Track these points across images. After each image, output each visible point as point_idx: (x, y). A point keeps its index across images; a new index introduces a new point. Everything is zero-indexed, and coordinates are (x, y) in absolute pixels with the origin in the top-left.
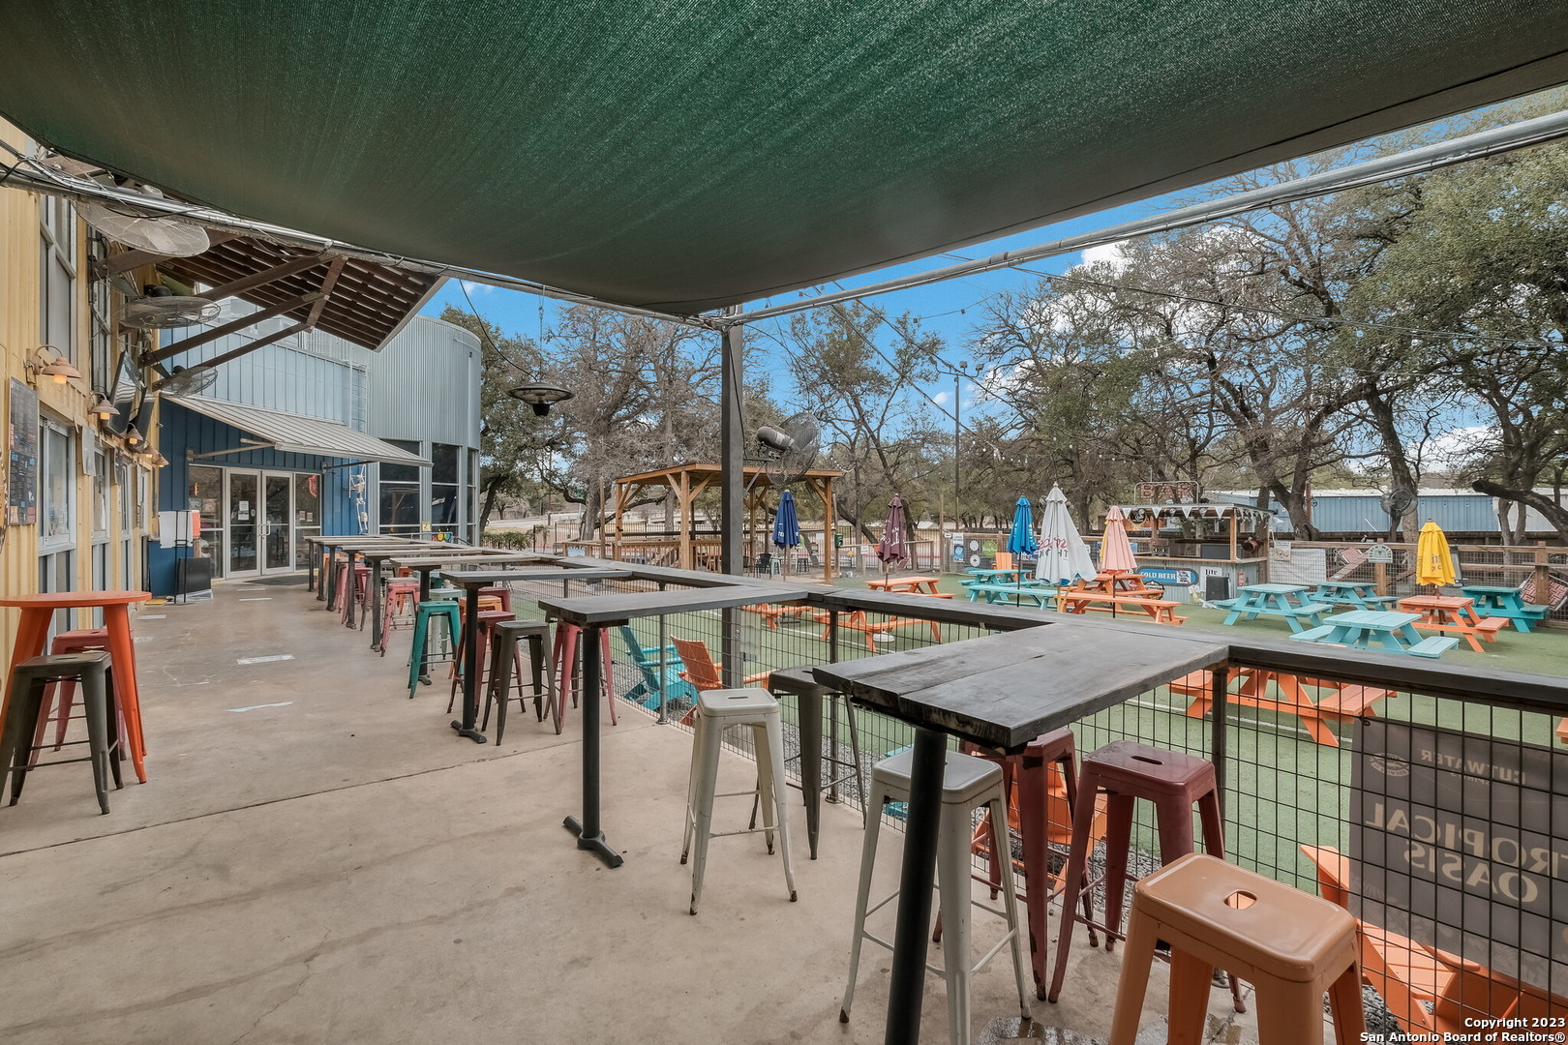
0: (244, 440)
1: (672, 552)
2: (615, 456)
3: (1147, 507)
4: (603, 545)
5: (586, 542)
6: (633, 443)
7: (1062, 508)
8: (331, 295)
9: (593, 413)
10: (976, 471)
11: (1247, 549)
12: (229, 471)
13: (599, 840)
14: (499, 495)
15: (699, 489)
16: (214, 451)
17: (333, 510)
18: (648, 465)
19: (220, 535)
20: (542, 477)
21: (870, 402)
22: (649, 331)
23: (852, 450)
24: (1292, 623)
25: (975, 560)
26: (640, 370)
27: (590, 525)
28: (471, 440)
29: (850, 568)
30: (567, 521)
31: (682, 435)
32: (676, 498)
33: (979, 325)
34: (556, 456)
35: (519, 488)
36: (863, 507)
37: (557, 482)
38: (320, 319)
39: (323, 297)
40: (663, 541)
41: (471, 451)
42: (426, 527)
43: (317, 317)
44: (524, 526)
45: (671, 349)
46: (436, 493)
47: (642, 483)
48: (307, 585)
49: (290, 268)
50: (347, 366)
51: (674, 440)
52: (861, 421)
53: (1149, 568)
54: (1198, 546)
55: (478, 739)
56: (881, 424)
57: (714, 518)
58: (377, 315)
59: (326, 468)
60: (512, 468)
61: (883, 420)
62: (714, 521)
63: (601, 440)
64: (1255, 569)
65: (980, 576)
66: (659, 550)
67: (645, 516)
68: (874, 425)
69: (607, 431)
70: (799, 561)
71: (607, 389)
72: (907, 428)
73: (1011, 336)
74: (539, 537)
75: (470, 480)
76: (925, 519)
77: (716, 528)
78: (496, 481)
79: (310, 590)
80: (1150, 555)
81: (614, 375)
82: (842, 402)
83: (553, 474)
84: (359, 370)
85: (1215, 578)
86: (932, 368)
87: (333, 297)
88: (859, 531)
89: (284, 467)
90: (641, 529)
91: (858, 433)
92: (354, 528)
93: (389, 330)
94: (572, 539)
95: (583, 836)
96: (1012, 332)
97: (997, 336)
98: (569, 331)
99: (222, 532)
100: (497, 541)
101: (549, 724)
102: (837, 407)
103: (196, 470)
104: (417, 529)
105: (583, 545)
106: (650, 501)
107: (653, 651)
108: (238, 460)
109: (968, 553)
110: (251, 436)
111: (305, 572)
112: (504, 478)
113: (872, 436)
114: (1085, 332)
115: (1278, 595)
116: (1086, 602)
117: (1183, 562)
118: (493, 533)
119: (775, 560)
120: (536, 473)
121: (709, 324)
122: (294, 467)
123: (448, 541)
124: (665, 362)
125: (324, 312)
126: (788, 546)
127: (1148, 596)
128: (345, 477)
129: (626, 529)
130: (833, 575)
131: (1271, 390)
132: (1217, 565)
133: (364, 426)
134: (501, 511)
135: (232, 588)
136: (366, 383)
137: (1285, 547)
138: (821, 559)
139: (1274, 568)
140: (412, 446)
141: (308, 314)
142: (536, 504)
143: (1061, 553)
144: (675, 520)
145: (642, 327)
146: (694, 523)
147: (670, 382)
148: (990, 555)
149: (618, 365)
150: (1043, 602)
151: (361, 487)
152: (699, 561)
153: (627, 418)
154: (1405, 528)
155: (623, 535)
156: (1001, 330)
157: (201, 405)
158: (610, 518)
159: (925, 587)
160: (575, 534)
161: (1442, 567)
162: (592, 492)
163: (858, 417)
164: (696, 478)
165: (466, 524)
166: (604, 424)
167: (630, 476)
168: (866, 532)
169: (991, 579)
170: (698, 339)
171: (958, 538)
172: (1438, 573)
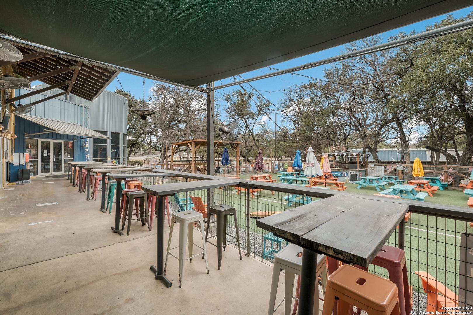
0: (45, 130)
1: (189, 167)
2: (171, 137)
3: (333, 153)
4: (167, 165)
5: (162, 164)
6: (176, 133)
7: (312, 153)
8: (75, 82)
9: (164, 123)
10: (281, 143)
11: (362, 166)
12: (40, 140)
13: (163, 276)
14: (134, 149)
15: (198, 147)
16: (35, 133)
17: (77, 153)
18: (181, 140)
19: (37, 161)
20: (148, 143)
21: (249, 121)
22: (182, 98)
23: (244, 136)
24: (377, 188)
25: (281, 169)
26: (179, 110)
27: (163, 158)
28: (124, 131)
29: (244, 171)
30: (156, 157)
31: (192, 130)
32: (190, 150)
33: (282, 99)
34: (152, 137)
35: (140, 146)
36: (248, 153)
37: (152, 145)
38: (72, 90)
39: (72, 82)
40: (186, 163)
41: (124, 135)
42: (109, 158)
43: (71, 89)
44: (142, 158)
45: (189, 103)
46: (112, 148)
47: (180, 145)
48: (67, 178)
49: (59, 72)
50: (82, 106)
51: (190, 132)
52: (247, 127)
53: (333, 171)
54: (347, 165)
55: (121, 234)
56: (253, 128)
57: (202, 156)
58: (92, 89)
59: (75, 139)
60: (138, 140)
61: (254, 126)
62: (202, 157)
63: (166, 131)
64: (364, 172)
65: (284, 174)
66: (185, 166)
67: (180, 155)
68: (251, 128)
69: (168, 129)
70: (228, 169)
71: (168, 116)
72: (261, 129)
73: (292, 102)
74: (146, 162)
75: (124, 144)
76: (265, 157)
77: (202, 159)
78: (133, 145)
79: (68, 179)
80: (333, 168)
81: (171, 111)
82: (241, 121)
83: (151, 142)
84: (86, 108)
85: (353, 174)
86: (268, 111)
87: (76, 83)
88: (246, 160)
89: (60, 139)
90: (179, 159)
91: (246, 131)
92: (84, 159)
93: (96, 94)
94: (157, 162)
95: (157, 274)
96: (292, 101)
97: (288, 102)
98: (156, 97)
99: (37, 160)
100: (133, 163)
101: (146, 227)
102: (240, 122)
103: (29, 140)
104: (106, 159)
105: (160, 165)
106: (182, 151)
107: (183, 200)
108: (44, 136)
109: (279, 167)
110: (48, 129)
111: (67, 173)
112: (136, 143)
113: (250, 132)
114: (314, 101)
115: (373, 180)
116: (317, 182)
117: (343, 170)
118: (131, 161)
119: (221, 169)
120: (146, 142)
121: (203, 90)
122: (64, 139)
123: (116, 163)
124: (187, 108)
125: (73, 88)
126: (226, 165)
127: (334, 180)
128: (81, 143)
129: (174, 159)
130: (239, 174)
131: (367, 119)
132: (354, 170)
133: (88, 126)
134: (135, 154)
135: (40, 179)
136: (89, 112)
137: (373, 165)
138: (235, 169)
139: (369, 171)
140: (105, 133)
141: (67, 88)
142: (146, 152)
143: (312, 167)
144: (190, 157)
145: (179, 96)
146: (196, 158)
147: (189, 114)
148: (286, 168)
149: (172, 108)
150: (304, 182)
151: (87, 146)
152: (197, 170)
153: (175, 125)
154: (406, 160)
155: (174, 161)
156: (289, 100)
157: (30, 118)
158: (169, 156)
159: (268, 178)
160: (158, 161)
161: (421, 171)
162: (164, 148)
163: (246, 126)
164: (197, 144)
165: (122, 158)
166: (167, 127)
167: (175, 143)
168: (248, 160)
169: (287, 175)
170: (197, 101)
171: (276, 162)
172: (419, 173)
